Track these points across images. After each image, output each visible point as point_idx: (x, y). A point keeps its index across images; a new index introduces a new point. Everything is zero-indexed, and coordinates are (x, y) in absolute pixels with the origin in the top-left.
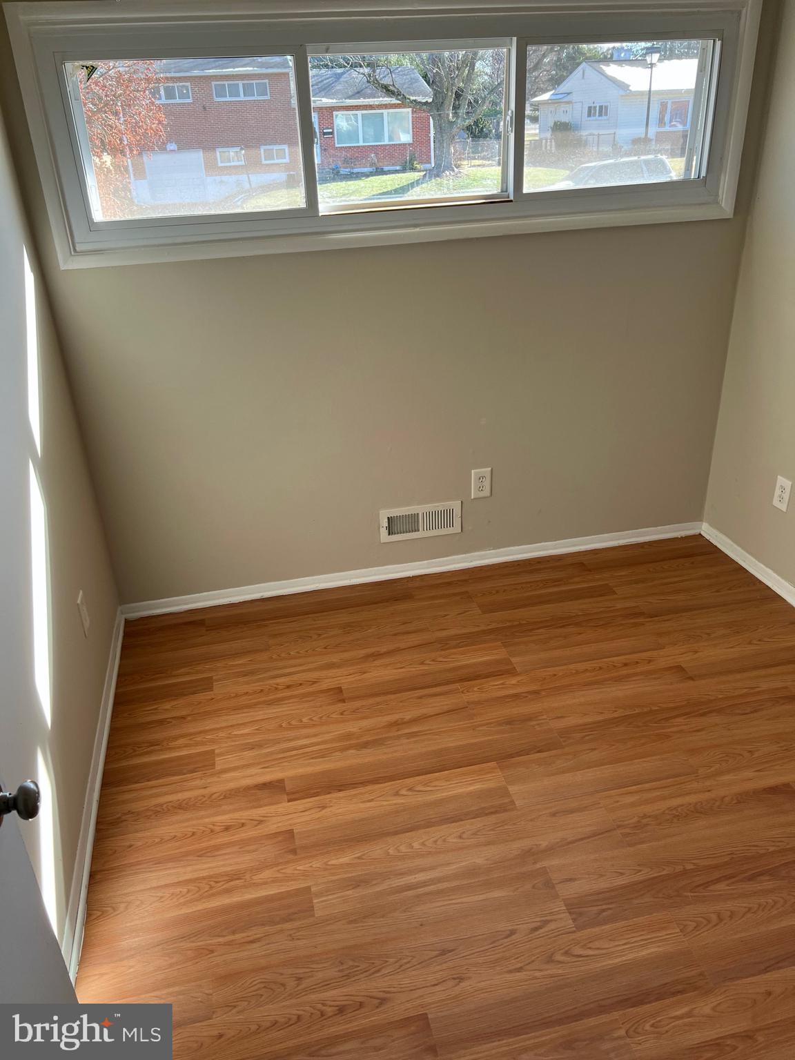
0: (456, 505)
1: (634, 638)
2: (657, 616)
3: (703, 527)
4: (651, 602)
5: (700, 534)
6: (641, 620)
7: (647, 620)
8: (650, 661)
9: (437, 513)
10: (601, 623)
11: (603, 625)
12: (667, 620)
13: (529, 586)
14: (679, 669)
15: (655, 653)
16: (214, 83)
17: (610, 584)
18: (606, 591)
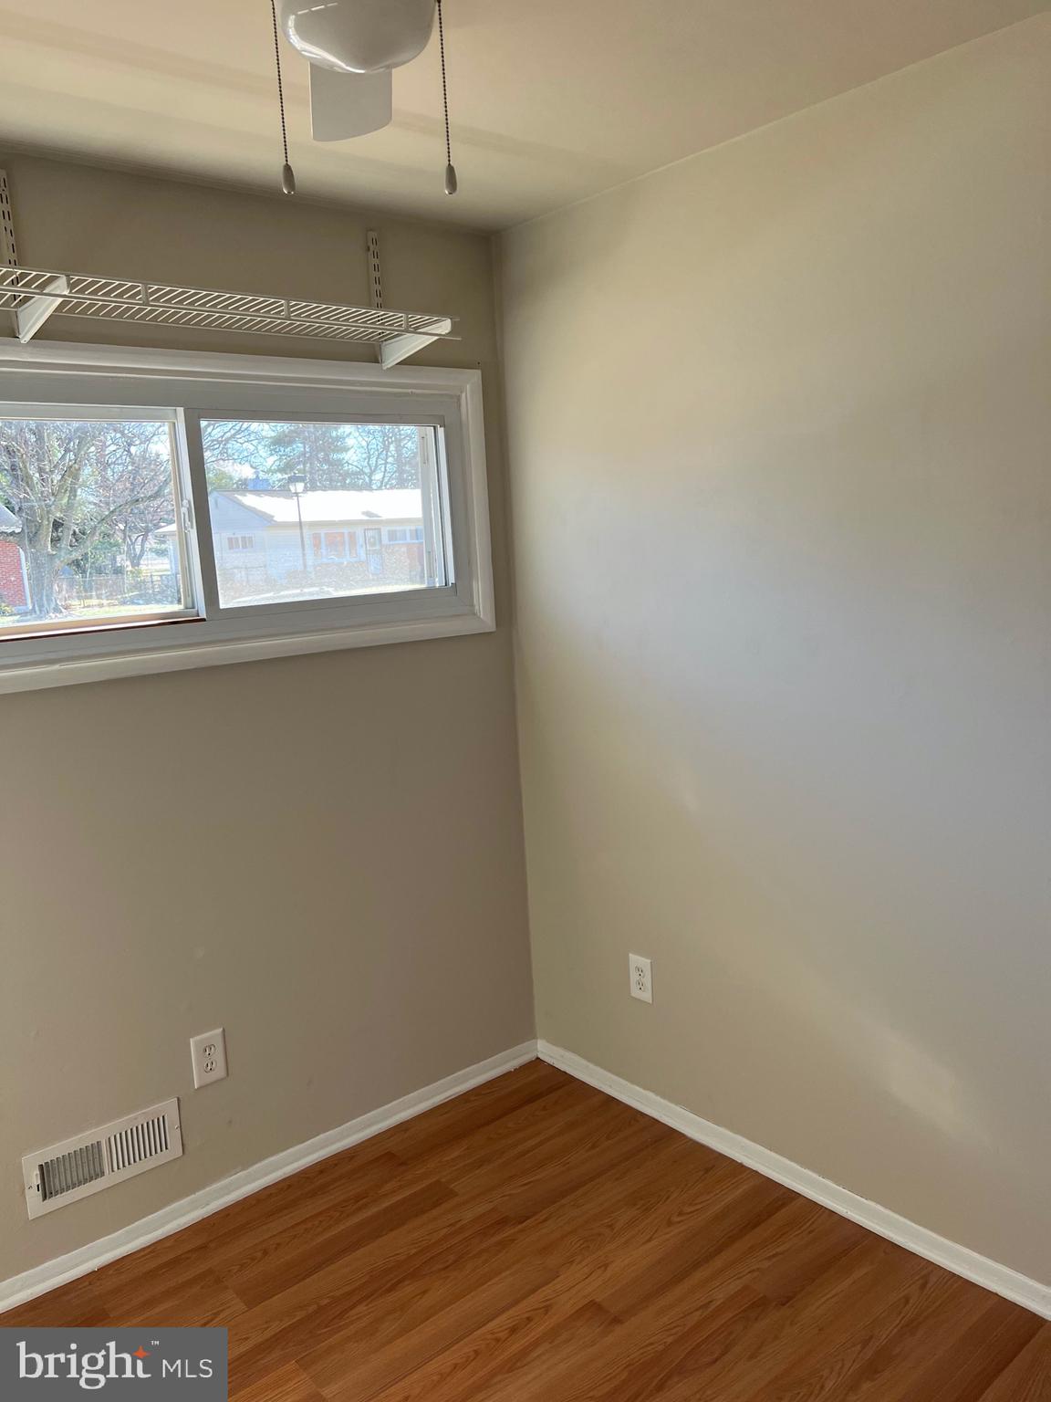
0: (168, 1108)
1: (508, 1272)
2: (528, 1218)
3: (539, 1046)
4: (510, 1195)
5: (538, 1058)
6: (509, 1232)
7: (516, 1229)
8: (547, 1309)
9: (135, 1132)
10: (452, 1258)
11: (455, 1261)
12: (545, 1220)
13: (316, 1223)
14: (593, 1309)
15: (546, 1291)
17: (443, 1180)
18: (439, 1195)
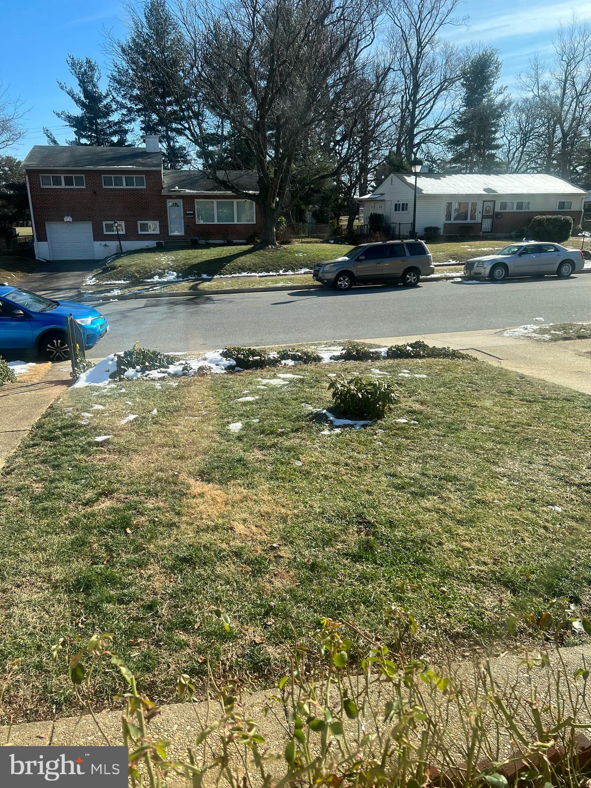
16: (103, 176)
